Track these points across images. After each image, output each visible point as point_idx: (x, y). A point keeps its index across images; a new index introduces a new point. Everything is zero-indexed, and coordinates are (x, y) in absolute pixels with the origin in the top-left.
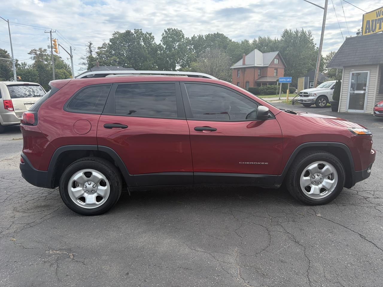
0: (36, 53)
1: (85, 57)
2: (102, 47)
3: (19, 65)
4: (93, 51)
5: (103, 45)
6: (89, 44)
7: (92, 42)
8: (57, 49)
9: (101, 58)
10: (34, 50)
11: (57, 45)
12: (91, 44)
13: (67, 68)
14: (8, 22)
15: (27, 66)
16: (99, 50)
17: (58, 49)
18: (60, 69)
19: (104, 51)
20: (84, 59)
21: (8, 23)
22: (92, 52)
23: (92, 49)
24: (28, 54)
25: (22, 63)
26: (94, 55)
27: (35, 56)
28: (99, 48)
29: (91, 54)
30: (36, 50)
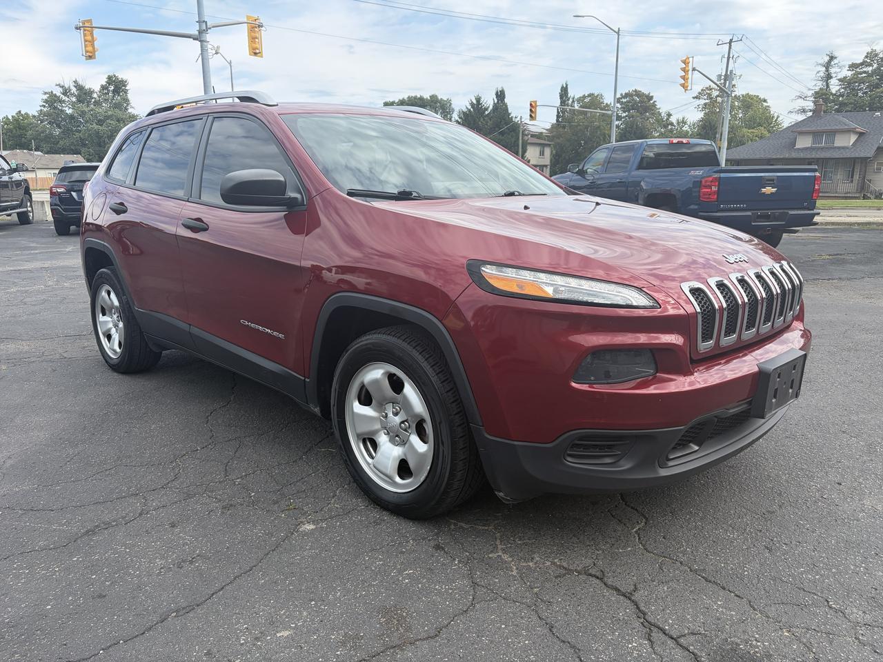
0: (709, 95)
1: (810, 93)
2: (862, 64)
3: (672, 124)
4: (834, 75)
5: (866, 57)
6: (827, 58)
7: (836, 54)
8: (687, 79)
9: (854, 92)
10: (707, 88)
11: (690, 72)
12: (832, 58)
13: (771, 124)
14: (618, 33)
15: (686, 126)
16: (853, 70)
17: (689, 81)
18: (753, 128)
19: (865, 72)
20: (805, 98)
21: (619, 35)
22: (831, 77)
23: (832, 70)
24: (694, 98)
25: (678, 120)
26: (835, 87)
27: (707, 101)
28: (853, 66)
29: (828, 86)
30: (711, 89)
